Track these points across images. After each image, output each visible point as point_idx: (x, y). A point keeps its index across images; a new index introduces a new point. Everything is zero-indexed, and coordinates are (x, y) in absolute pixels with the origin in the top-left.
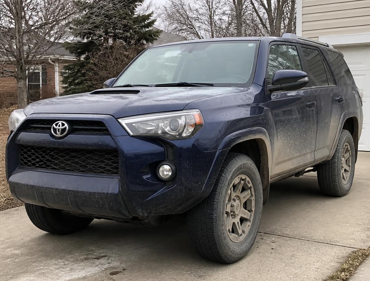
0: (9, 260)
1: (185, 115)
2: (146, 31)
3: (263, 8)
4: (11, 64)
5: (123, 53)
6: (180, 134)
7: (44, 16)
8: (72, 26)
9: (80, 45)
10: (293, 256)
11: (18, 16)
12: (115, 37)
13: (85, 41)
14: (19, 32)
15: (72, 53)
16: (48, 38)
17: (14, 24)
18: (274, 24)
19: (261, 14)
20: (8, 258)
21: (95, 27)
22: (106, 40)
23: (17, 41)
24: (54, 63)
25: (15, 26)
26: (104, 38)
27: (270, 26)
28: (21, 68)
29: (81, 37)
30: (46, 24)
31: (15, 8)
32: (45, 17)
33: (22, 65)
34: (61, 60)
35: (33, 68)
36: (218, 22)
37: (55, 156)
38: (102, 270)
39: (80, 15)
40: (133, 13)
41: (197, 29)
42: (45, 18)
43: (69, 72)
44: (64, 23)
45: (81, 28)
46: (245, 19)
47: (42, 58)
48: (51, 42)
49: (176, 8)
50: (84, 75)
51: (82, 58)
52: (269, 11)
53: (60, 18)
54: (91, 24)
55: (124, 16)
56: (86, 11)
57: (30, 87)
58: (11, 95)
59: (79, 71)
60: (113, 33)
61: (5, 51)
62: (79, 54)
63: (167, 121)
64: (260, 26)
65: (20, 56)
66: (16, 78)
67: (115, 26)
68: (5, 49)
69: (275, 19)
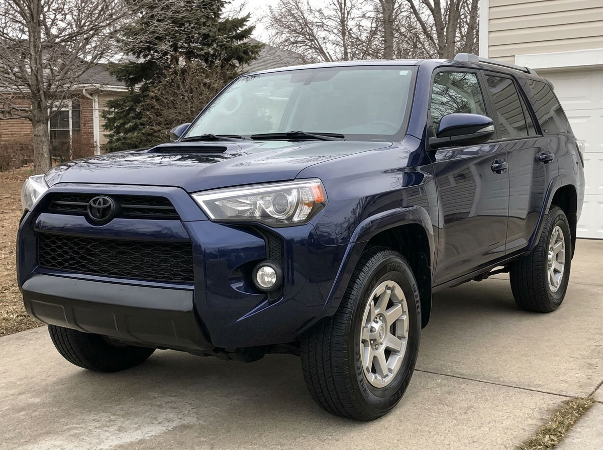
0: (23, 413)
1: (298, 188)
2: (239, 45)
3: (427, 7)
4: (24, 98)
5: (202, 80)
6: (290, 218)
7: (75, 21)
8: (120, 37)
9: (133, 67)
10: (469, 408)
11: (34, 20)
12: (189, 55)
13: (142, 60)
14: (35, 46)
15: (120, 80)
16: (82, 56)
17: (27, 33)
18: (445, 34)
19: (424, 17)
20: (22, 409)
21: (157, 38)
22: (175, 60)
23: (33, 61)
24: (92, 96)
25: (30, 36)
26: (172, 56)
27: (438, 37)
28: (39, 104)
29: (134, 54)
30: (78, 33)
31: (29, 8)
32: (77, 21)
33: (41, 101)
34: (102, 91)
35: (57, 103)
36: (355, 30)
37: (92, 251)
38: (169, 431)
39: (133, 19)
40: (217, 15)
41: (320, 41)
42: (77, 23)
43: (116, 110)
44: (107, 31)
45: (134, 40)
46: (397, 25)
47: (73, 89)
48: (87, 62)
49: (287, 7)
50: (139, 116)
51: (137, 88)
52: (435, 11)
53: (101, 24)
54: (151, 33)
55: (203, 20)
56: (142, 13)
57: (53, 135)
58: (24, 147)
59: (132, 109)
60: (187, 48)
61: (14, 78)
62: (132, 83)
63: (270, 197)
64: (422, 37)
65: (38, 85)
66: (31, 120)
67: (189, 37)
68: (14, 74)
69: (446, 25)
